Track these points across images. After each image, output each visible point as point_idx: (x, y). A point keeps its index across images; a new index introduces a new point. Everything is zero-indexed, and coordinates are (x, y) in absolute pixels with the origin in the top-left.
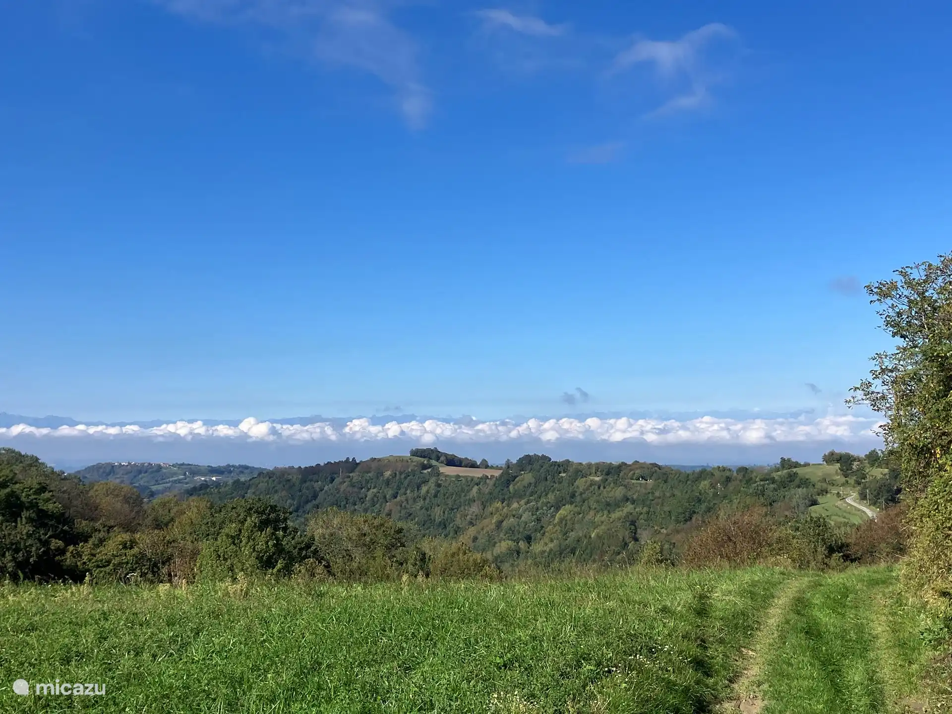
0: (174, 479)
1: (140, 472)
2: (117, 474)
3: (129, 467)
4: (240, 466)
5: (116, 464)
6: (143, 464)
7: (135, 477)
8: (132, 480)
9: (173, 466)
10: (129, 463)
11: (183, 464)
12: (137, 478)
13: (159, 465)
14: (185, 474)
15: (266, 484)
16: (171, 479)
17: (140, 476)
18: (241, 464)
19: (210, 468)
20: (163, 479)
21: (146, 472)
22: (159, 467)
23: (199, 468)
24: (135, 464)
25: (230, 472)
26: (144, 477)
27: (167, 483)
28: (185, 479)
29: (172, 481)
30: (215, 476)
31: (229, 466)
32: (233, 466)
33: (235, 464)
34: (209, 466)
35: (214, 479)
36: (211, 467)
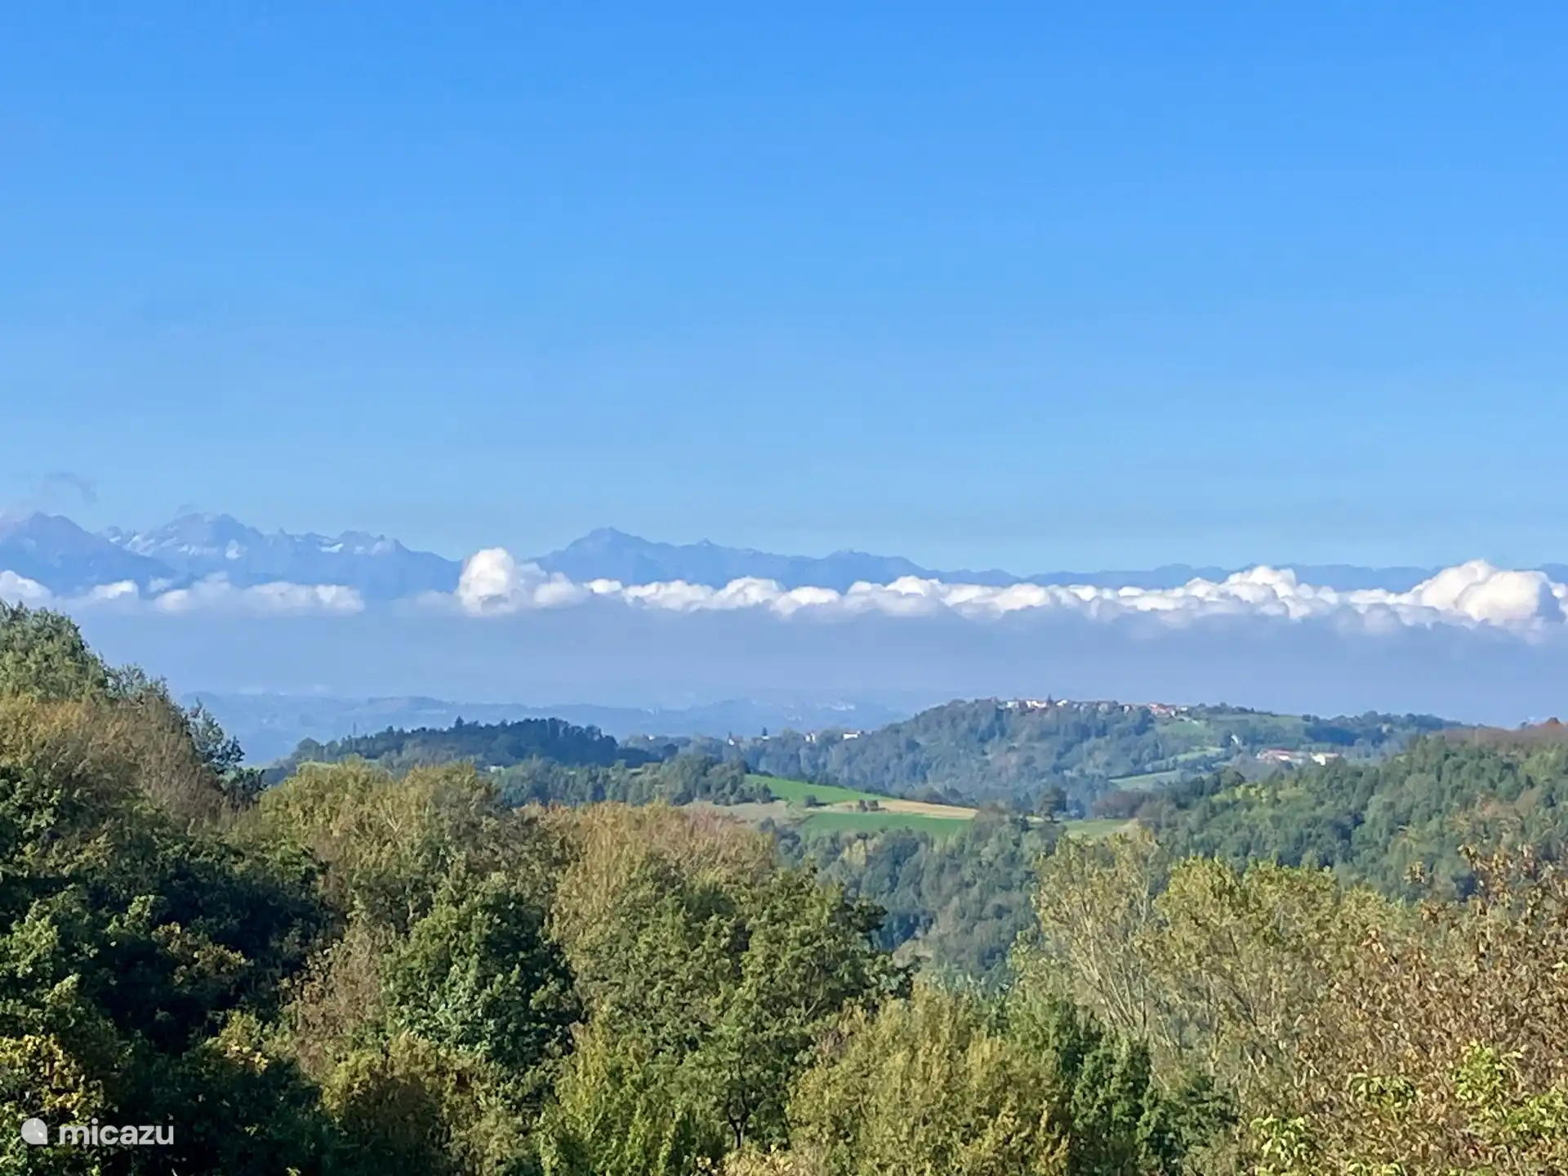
0: (1190, 756)
1: (1084, 733)
2: (1012, 738)
3: (1048, 716)
4: (1411, 718)
5: (1010, 705)
6: (1094, 708)
7: (1069, 747)
8: (1060, 755)
9: (1188, 713)
10: (1050, 702)
11: (1220, 710)
12: (1075, 750)
13: (1146, 712)
14: (1227, 742)
15: (1433, 777)
16: (1181, 758)
17: (1086, 745)
18: (1416, 713)
19: (1310, 724)
20: (1156, 757)
21: (1102, 732)
22: (1146, 720)
23: (1271, 721)
24: (1070, 705)
25: (1378, 738)
26: (1096, 748)
27: (1167, 770)
28: (1227, 759)
29: (1185, 764)
30: (1324, 751)
31: (1373, 717)
32: (1387, 719)
33: (1393, 713)
34: (1307, 718)
35: (1320, 759)
36: (1316, 719)
